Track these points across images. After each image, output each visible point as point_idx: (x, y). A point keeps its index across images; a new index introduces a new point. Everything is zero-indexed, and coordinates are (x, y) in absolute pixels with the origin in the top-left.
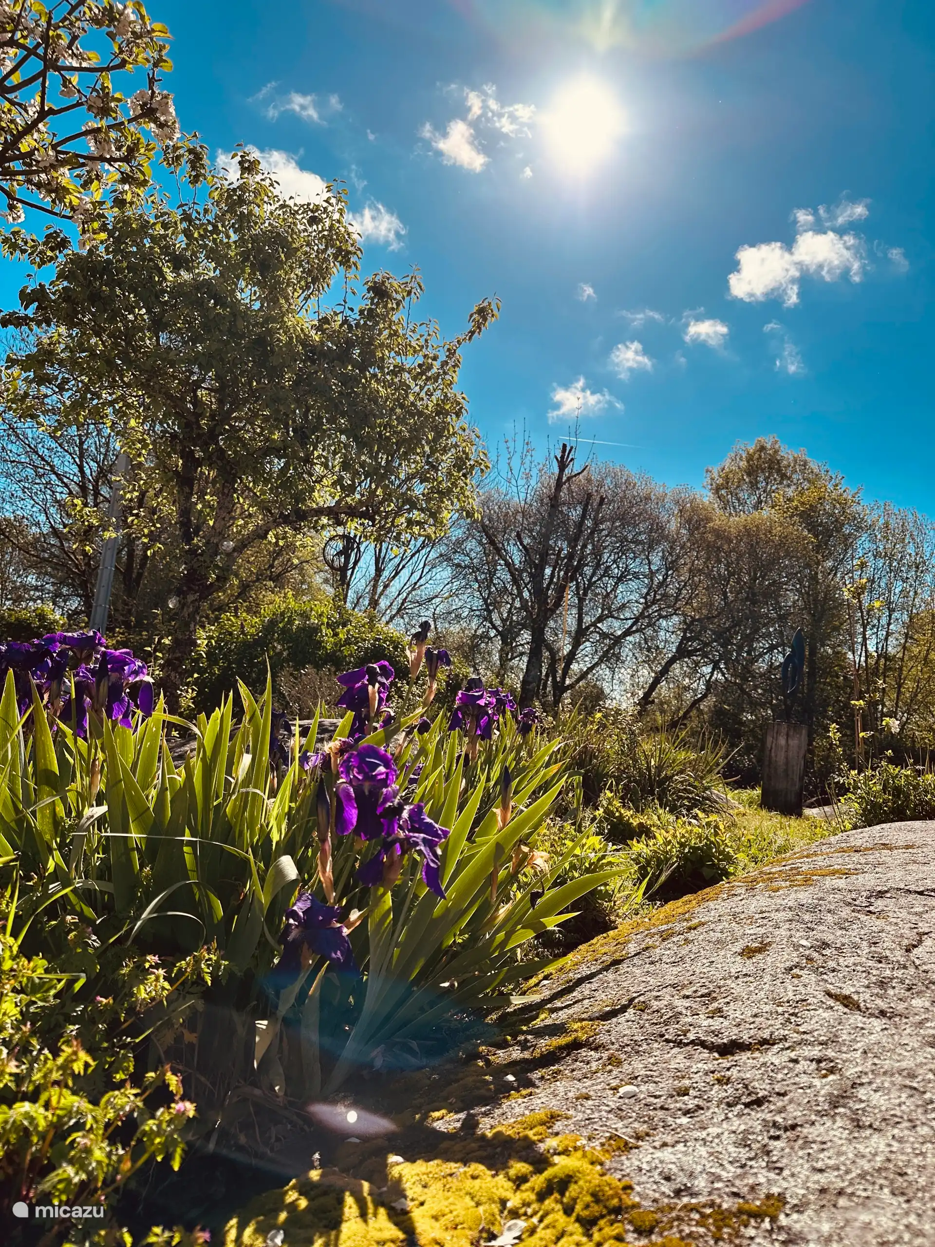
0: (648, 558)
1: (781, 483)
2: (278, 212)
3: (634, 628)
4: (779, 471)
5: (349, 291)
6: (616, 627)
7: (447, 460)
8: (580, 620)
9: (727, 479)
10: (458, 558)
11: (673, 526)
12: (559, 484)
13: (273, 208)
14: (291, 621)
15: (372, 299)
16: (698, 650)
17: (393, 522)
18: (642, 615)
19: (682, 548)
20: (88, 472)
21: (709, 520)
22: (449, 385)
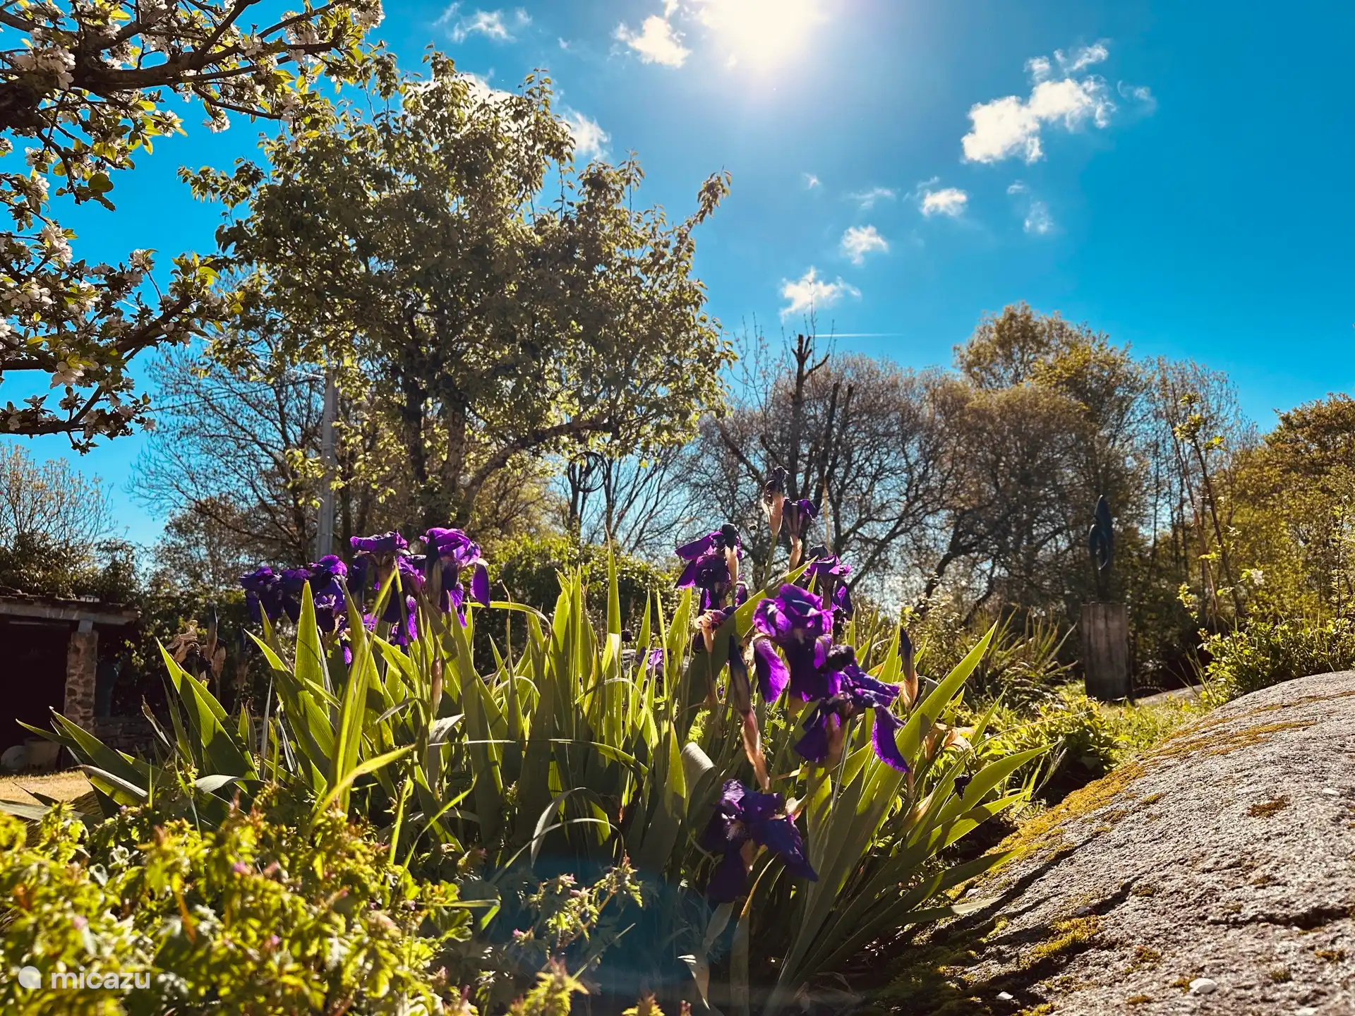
0: (903, 450)
1: (1038, 351)
2: (477, 115)
3: (898, 530)
4: (1034, 338)
5: (565, 184)
6: (877, 530)
7: (689, 358)
8: (838, 528)
9: (978, 354)
10: (695, 478)
11: (927, 411)
12: (800, 378)
13: (471, 111)
14: (529, 564)
15: (589, 193)
16: (975, 544)
17: (637, 432)
18: (905, 514)
19: (940, 435)
20: (291, 437)
21: (965, 400)
22: (684, 273)
